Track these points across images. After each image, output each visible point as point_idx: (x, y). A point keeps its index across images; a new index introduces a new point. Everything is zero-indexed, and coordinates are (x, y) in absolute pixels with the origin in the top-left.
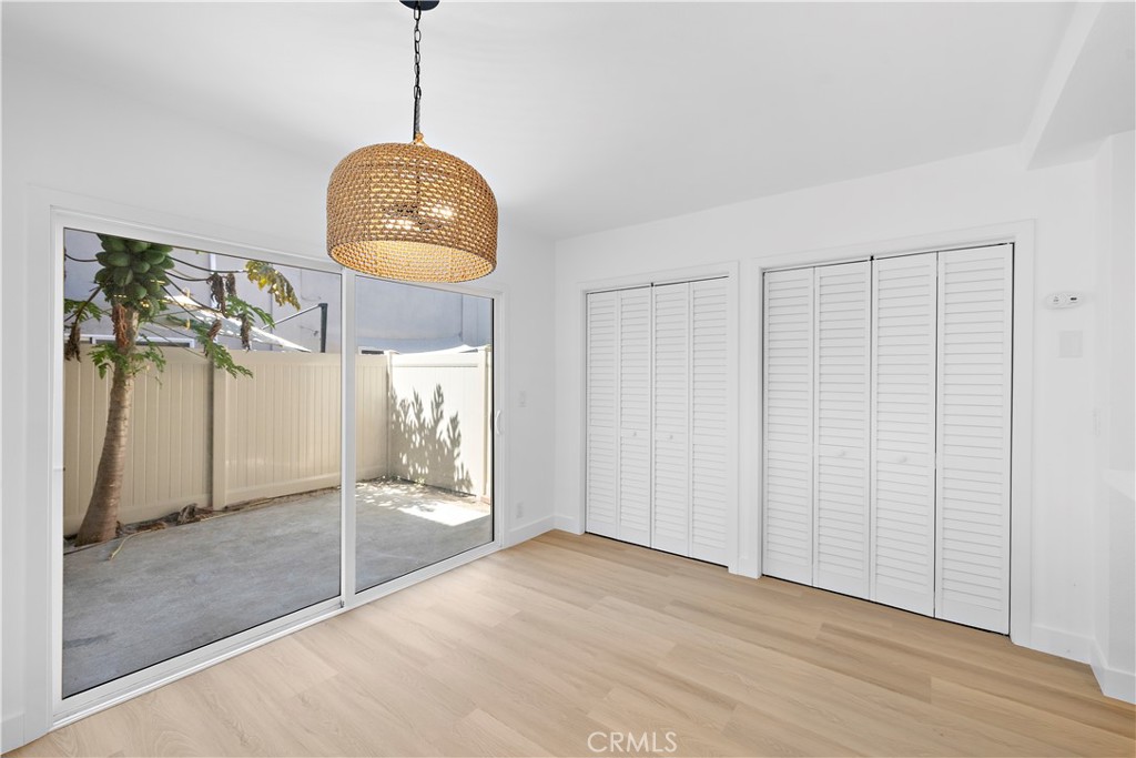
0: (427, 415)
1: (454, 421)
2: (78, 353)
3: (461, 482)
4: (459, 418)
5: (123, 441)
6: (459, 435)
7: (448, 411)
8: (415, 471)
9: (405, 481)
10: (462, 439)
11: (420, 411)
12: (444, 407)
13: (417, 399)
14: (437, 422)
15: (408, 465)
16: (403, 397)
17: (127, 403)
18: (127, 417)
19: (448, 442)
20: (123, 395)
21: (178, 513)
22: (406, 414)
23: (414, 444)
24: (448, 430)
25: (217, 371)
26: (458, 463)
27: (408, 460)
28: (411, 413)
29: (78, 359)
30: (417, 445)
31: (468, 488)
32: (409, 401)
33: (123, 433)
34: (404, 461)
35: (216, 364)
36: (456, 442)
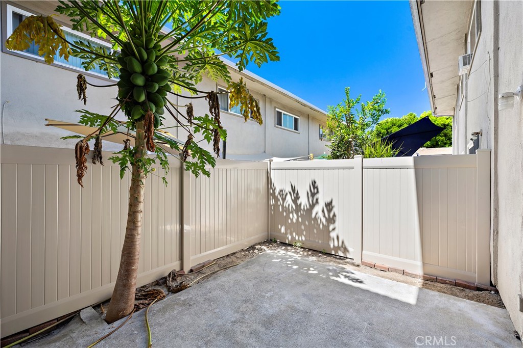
0: (304, 201)
1: (329, 206)
2: (101, 158)
3: (337, 249)
4: (333, 204)
5: (140, 230)
6: (334, 215)
7: (323, 199)
8: (293, 238)
9: (283, 244)
10: (337, 219)
11: (297, 198)
12: (319, 196)
13: (293, 189)
14: (312, 206)
15: (286, 233)
16: (281, 188)
17: (142, 199)
18: (142, 210)
19: (324, 220)
20: (139, 192)
21: (165, 278)
22: (284, 200)
23: (292, 220)
24: (323, 211)
25: (185, 172)
26: (333, 235)
27: (286, 230)
28: (289, 200)
29: (101, 163)
30: (294, 221)
31: (344, 253)
32: (287, 191)
33: (139, 224)
34: (283, 230)
35: (185, 167)
36: (331, 220)
